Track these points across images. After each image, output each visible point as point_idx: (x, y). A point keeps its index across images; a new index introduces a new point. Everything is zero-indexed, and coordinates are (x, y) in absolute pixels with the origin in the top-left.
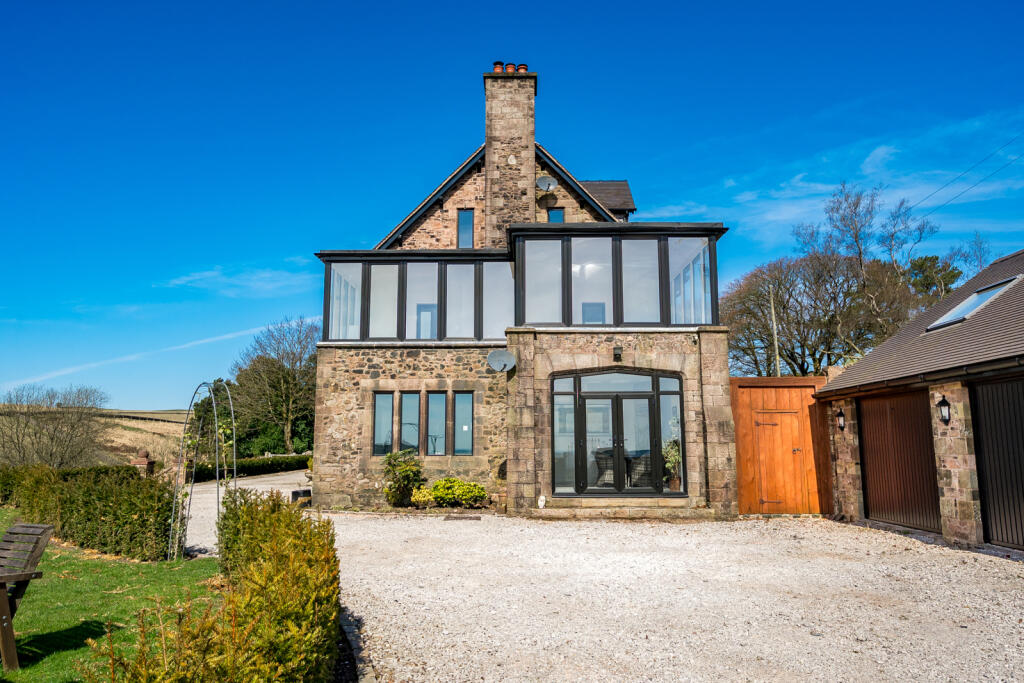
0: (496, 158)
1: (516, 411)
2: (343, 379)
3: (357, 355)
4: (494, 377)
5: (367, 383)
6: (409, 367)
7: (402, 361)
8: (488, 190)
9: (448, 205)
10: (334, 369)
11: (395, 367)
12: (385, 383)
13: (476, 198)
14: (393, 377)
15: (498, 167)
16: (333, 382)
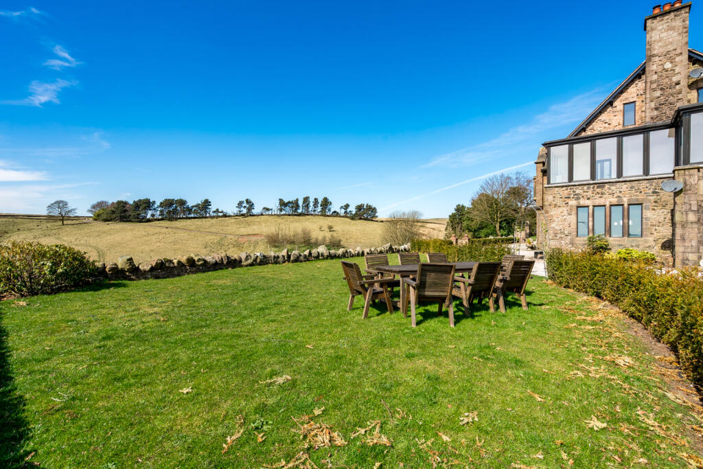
0: (654, 67)
1: (682, 213)
2: (559, 202)
3: (567, 190)
4: (657, 196)
5: (573, 203)
6: (599, 193)
7: (594, 190)
8: (648, 88)
9: (615, 104)
10: (554, 197)
11: (590, 194)
12: (583, 202)
13: (638, 95)
14: (588, 199)
15: (656, 73)
16: (554, 203)
